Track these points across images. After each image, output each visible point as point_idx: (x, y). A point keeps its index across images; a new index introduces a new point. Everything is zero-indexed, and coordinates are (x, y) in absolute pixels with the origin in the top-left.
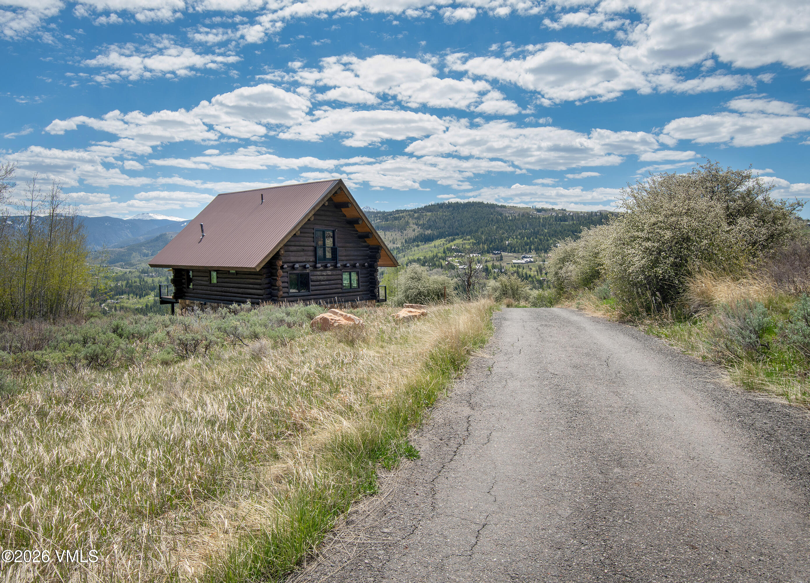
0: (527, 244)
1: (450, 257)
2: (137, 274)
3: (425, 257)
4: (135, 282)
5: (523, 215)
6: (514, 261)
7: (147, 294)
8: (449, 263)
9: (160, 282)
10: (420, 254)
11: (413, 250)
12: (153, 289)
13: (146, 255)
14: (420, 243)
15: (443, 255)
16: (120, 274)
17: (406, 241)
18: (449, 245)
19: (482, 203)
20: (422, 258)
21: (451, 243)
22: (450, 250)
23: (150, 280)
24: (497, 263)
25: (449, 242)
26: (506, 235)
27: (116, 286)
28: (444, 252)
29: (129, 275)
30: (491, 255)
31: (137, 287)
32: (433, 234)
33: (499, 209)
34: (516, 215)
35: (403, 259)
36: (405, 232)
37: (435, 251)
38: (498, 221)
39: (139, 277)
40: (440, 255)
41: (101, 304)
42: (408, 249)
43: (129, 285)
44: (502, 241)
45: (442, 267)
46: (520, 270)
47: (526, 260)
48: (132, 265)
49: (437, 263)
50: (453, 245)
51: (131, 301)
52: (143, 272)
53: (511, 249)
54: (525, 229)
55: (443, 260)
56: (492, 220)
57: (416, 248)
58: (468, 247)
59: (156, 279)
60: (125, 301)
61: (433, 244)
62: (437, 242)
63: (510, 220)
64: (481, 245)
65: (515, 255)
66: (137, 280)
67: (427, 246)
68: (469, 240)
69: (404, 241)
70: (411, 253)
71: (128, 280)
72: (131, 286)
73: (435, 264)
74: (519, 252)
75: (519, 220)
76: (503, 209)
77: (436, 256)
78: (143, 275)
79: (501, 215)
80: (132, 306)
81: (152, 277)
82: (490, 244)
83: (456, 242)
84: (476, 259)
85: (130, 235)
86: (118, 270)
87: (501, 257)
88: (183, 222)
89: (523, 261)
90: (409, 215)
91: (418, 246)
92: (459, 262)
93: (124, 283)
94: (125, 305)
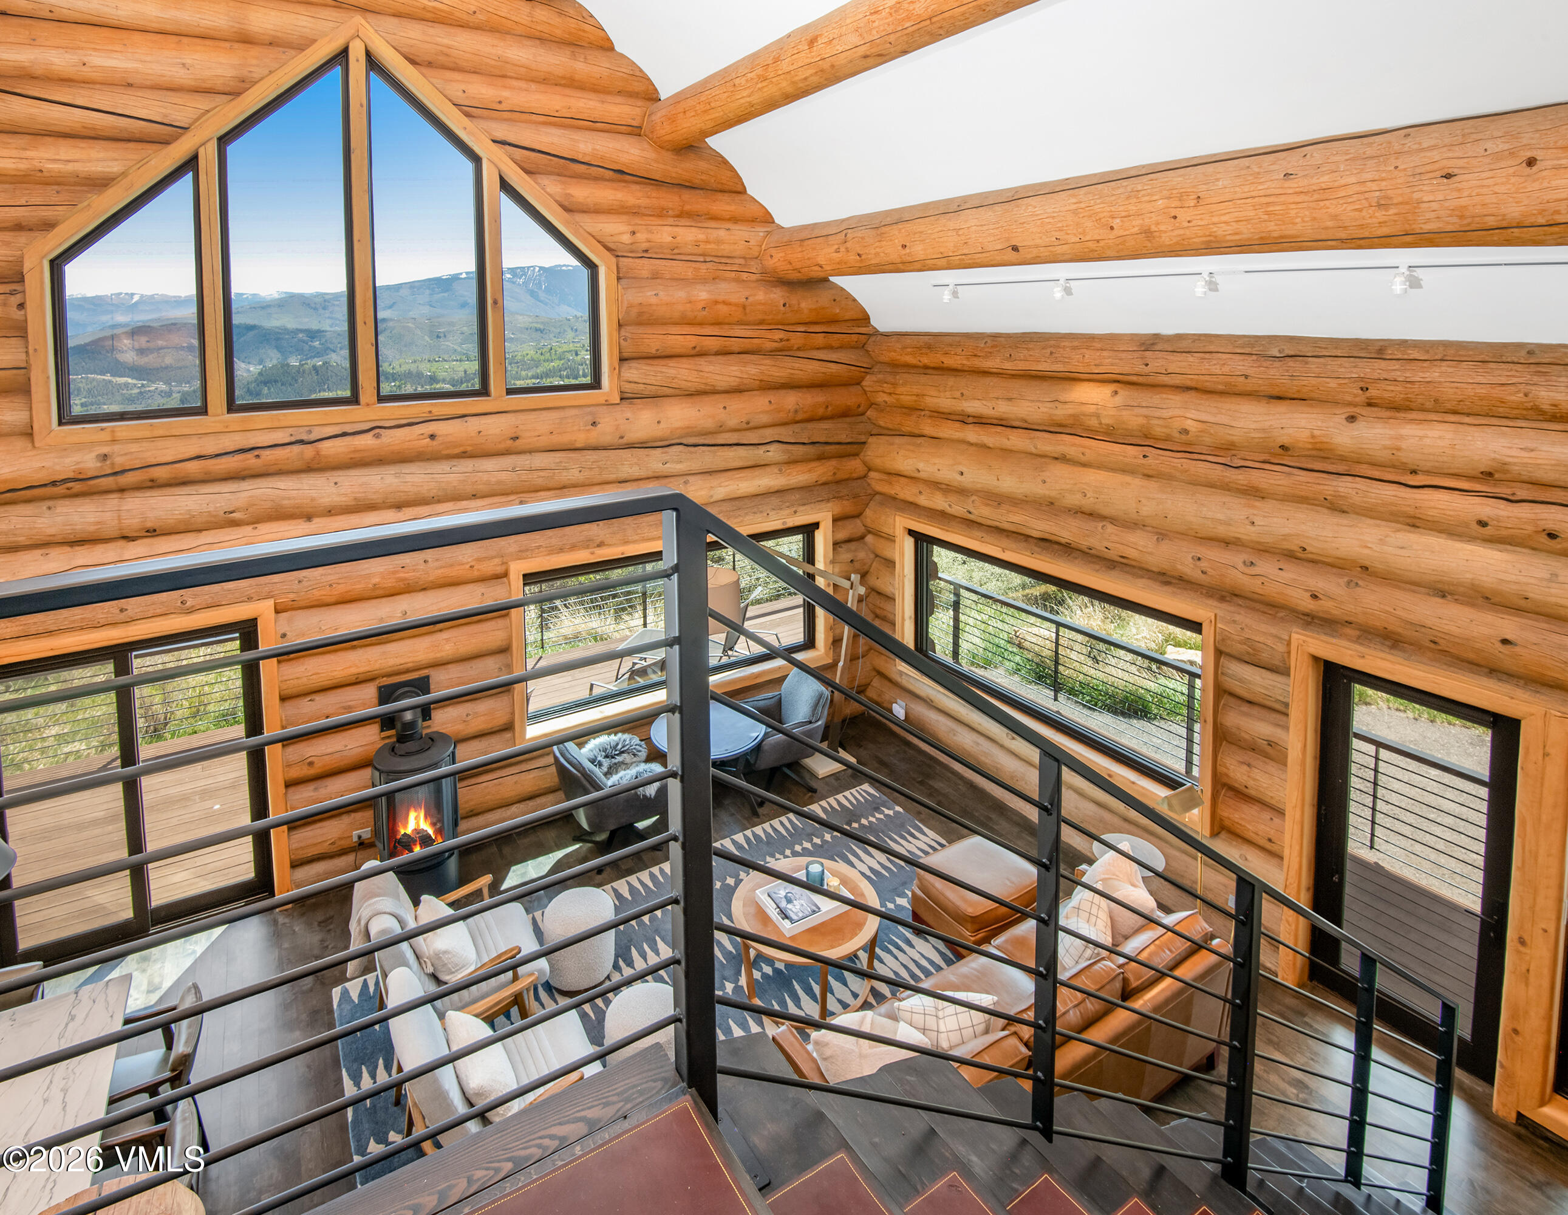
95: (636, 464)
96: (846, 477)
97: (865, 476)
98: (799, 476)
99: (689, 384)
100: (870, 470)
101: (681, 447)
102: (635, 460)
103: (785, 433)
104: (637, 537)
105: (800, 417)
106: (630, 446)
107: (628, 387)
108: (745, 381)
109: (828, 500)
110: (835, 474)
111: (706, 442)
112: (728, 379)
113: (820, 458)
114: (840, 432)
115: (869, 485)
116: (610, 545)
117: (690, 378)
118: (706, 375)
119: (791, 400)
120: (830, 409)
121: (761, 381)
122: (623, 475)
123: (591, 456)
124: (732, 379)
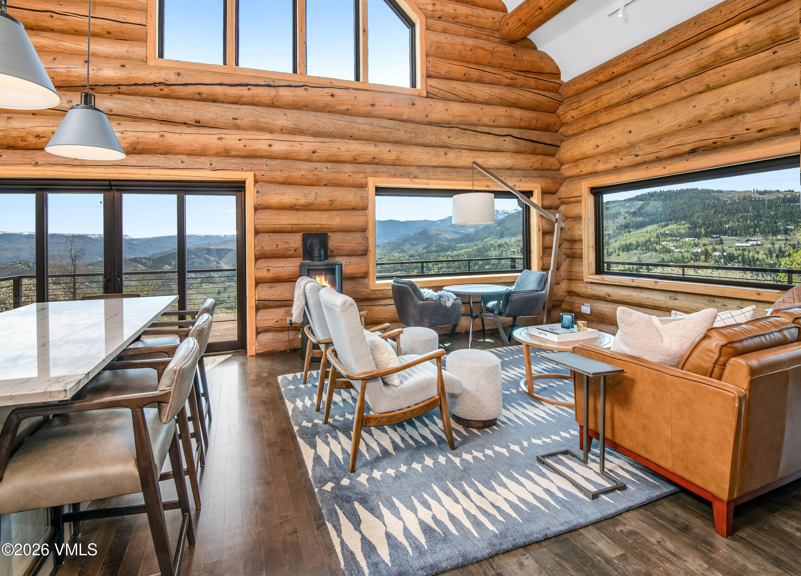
0: (749, 227)
1: (664, 241)
3: (637, 242)
5: (744, 198)
6: (738, 244)
8: (664, 246)
10: (632, 239)
11: (624, 235)
14: (631, 229)
15: (656, 239)
17: (618, 229)
18: (662, 231)
19: (697, 189)
20: (634, 242)
21: (665, 229)
22: (664, 235)
24: (718, 247)
25: (662, 227)
26: (725, 218)
28: (658, 237)
30: (710, 239)
32: (645, 221)
33: (715, 194)
34: (736, 198)
35: (615, 244)
36: (616, 220)
37: (648, 236)
38: (715, 206)
40: (652, 239)
42: (620, 235)
44: (721, 225)
45: (656, 251)
46: (746, 253)
47: (751, 243)
48: (404, 251)
49: (651, 247)
50: (667, 230)
52: (411, 256)
53: (732, 232)
54: (747, 212)
55: (657, 244)
56: (709, 205)
57: (627, 234)
58: (683, 231)
61: (645, 230)
62: (649, 228)
63: (729, 204)
64: (697, 230)
65: (737, 238)
67: (638, 231)
68: (684, 225)
69: (615, 228)
70: (622, 239)
73: (649, 248)
74: (741, 236)
75: (739, 203)
76: (719, 194)
77: (649, 240)
79: (718, 199)
82: (708, 228)
83: (668, 227)
84: (692, 242)
85: (405, 232)
87: (721, 240)
89: (749, 244)
90: (620, 205)
91: (629, 232)
92: (674, 246)
95: (434, 134)
96: (548, 167)
97: (559, 170)
98: (522, 161)
99: (463, 93)
100: (562, 165)
101: (458, 130)
102: (434, 132)
103: (515, 132)
104: (434, 177)
105: (523, 124)
106: (430, 124)
107: (431, 90)
108: (493, 97)
109: (539, 177)
110: (542, 163)
111: (472, 129)
112: (483, 94)
113: (534, 153)
114: (545, 137)
115: (561, 174)
116: (420, 179)
117: (463, 90)
118: (472, 89)
119: (518, 113)
120: (539, 122)
121: (501, 98)
122: (427, 141)
123: (412, 126)
124: (486, 94)
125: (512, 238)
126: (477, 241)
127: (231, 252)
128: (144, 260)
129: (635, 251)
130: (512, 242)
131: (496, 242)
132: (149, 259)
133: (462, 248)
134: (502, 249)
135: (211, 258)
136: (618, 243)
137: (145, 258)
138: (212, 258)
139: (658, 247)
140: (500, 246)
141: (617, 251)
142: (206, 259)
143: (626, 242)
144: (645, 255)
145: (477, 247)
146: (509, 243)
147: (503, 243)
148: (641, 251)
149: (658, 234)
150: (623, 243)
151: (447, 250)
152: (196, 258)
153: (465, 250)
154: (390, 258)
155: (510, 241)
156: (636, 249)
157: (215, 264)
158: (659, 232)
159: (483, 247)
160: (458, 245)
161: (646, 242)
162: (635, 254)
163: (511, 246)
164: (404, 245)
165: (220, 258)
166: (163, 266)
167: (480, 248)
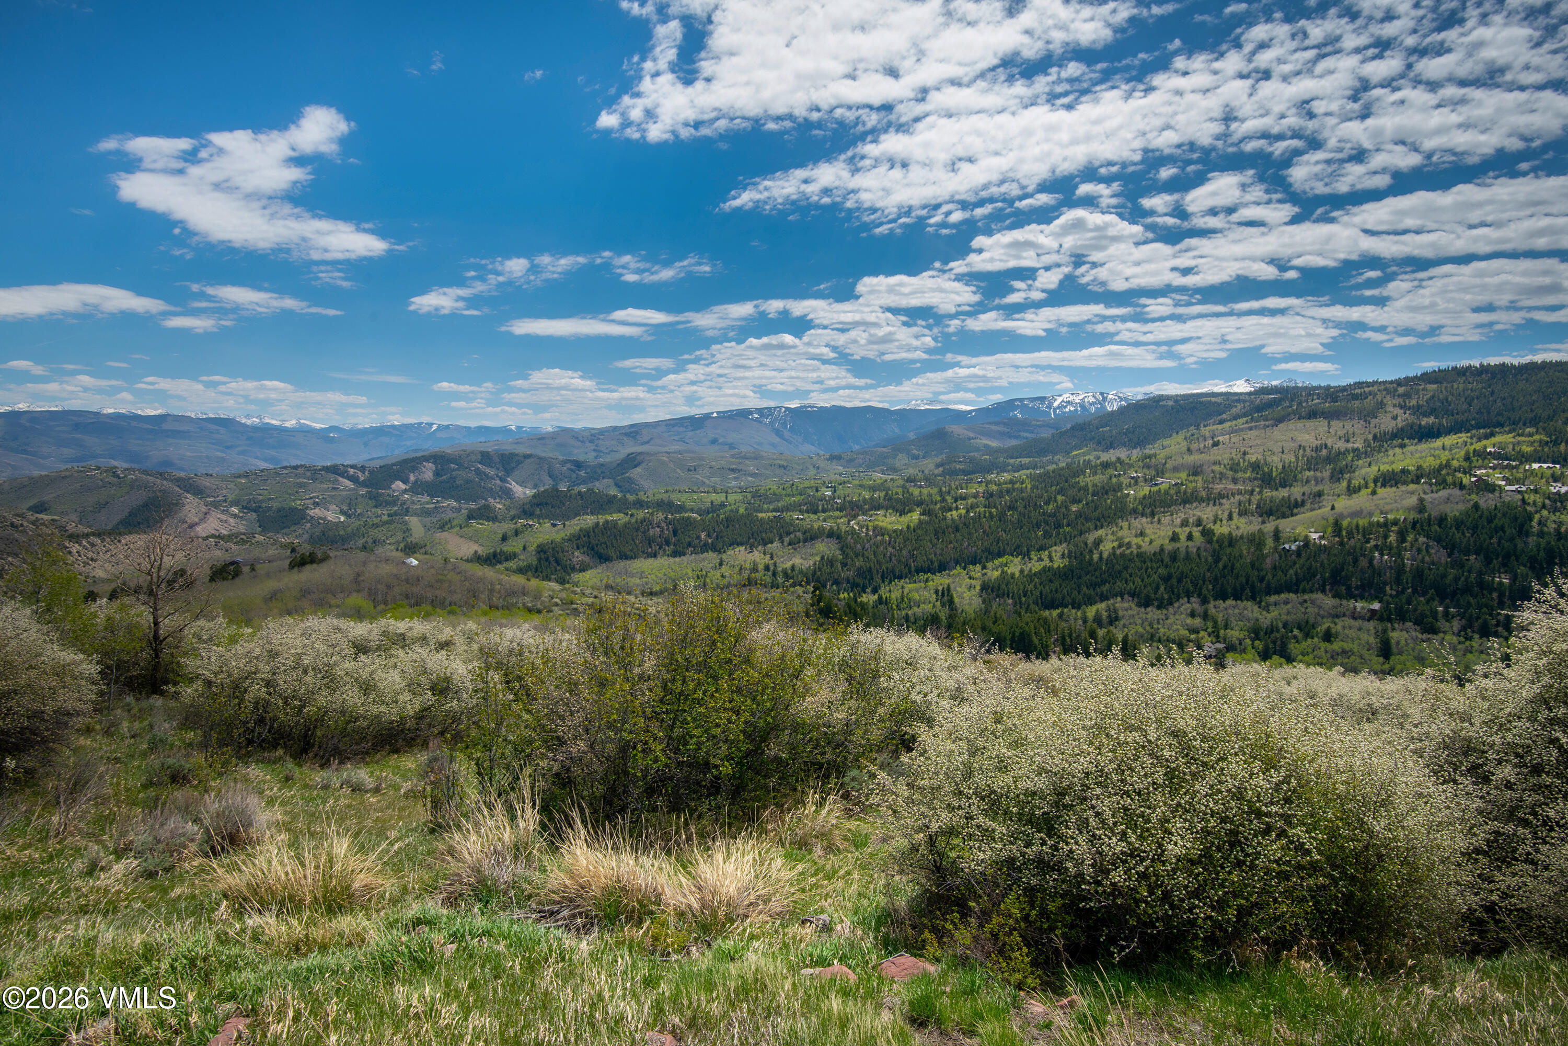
1: (1481, 468)
2: (901, 482)
3: (1419, 468)
4: (897, 493)
7: (910, 511)
8: (1480, 479)
9: (930, 495)
10: (1407, 461)
11: (1391, 453)
12: (919, 503)
13: (916, 457)
14: (1406, 441)
15: (1465, 464)
16: (879, 481)
17: (1375, 437)
18: (1478, 446)
20: (1411, 469)
21: (1485, 442)
22: (1483, 455)
23: (916, 492)
25: (1480, 440)
27: (872, 498)
28: (1467, 458)
29: (890, 484)
31: (898, 500)
32: (1440, 424)
35: (1368, 470)
36: (1374, 421)
37: (1445, 456)
39: (903, 487)
40: (1455, 464)
41: (849, 521)
42: (1379, 452)
43: (888, 498)
45: (1462, 487)
48: (894, 470)
49: (1450, 479)
50: (1488, 445)
51: (888, 520)
52: (909, 480)
55: (1465, 473)
57: (1398, 450)
58: (1527, 449)
59: (925, 491)
60: (880, 518)
61: (1439, 443)
62: (1449, 440)
66: (900, 490)
67: (1423, 446)
68: (1531, 435)
69: (1370, 437)
70: (1385, 460)
71: (887, 490)
72: (890, 499)
73: (1444, 481)
77: (1448, 465)
78: (908, 484)
80: (889, 527)
81: (921, 487)
83: (1496, 440)
84: (1548, 473)
85: (897, 430)
86: (878, 477)
88: (970, 412)
91: (1402, 446)
92: (1505, 479)
93: (882, 494)
94: (881, 524)
125: (1134, 451)
126: (1056, 454)
127: (530, 460)
128: (352, 471)
129: (1412, 487)
130: (1134, 458)
131: (1099, 458)
132: (363, 469)
133: (1021, 467)
134: (1111, 471)
135: (488, 470)
136: (1374, 468)
137: (352, 467)
138: (491, 472)
139: (1466, 480)
140: (1106, 465)
141: (1372, 485)
142: (478, 472)
143: (1394, 466)
144: (1435, 495)
145: (1054, 466)
146: (1127, 461)
147: (1114, 459)
148: (1426, 487)
149: (1467, 453)
150: (1385, 468)
151: (989, 472)
152: (458, 469)
153: (1028, 472)
154: (864, 482)
155: (1129, 457)
156: (1416, 480)
157: (498, 482)
158: (1472, 448)
159: (1068, 466)
160: (1012, 461)
161: (1441, 467)
162: (1412, 493)
163: (1131, 466)
164: (895, 457)
165: (508, 472)
166: (392, 483)
167: (1062, 469)
